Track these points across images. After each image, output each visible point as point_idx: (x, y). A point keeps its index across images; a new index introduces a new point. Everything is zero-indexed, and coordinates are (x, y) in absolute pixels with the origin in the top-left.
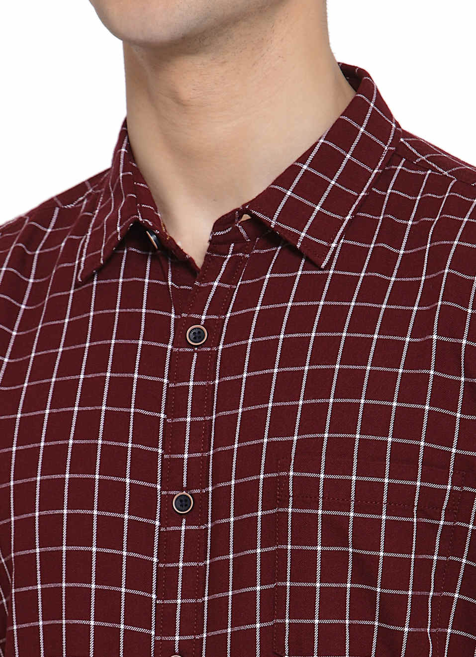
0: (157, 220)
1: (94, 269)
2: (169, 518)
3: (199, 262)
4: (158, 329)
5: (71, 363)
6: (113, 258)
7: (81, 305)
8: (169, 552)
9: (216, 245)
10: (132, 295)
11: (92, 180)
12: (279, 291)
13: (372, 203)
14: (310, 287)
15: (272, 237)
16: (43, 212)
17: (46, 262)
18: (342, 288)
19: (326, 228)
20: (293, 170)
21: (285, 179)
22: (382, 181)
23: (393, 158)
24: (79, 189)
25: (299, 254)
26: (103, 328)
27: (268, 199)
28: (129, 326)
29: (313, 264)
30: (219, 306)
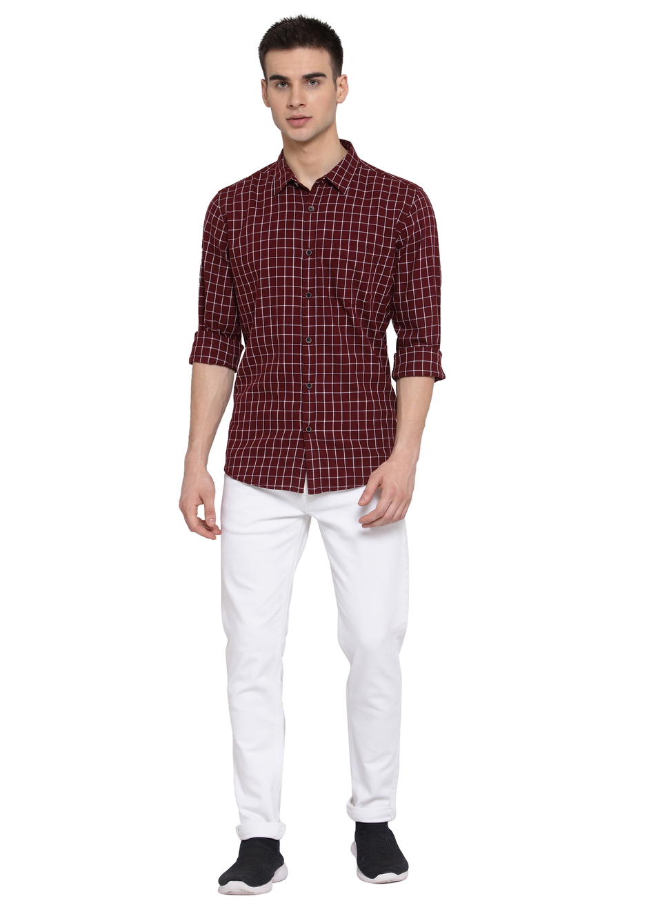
0: (296, 179)
1: (278, 191)
2: (305, 256)
3: (310, 189)
4: (299, 207)
5: (275, 217)
6: (284, 189)
7: (275, 201)
8: (305, 265)
9: (315, 186)
10: (290, 199)
11: (269, 166)
12: (333, 199)
13: (356, 178)
14: (341, 199)
15: (330, 184)
16: (256, 175)
17: (261, 189)
18: (350, 201)
19: (345, 184)
20: (337, 167)
21: (335, 169)
22: (357, 172)
23: (359, 165)
24: (266, 168)
25: (338, 190)
26: (283, 207)
27: (330, 174)
28: (291, 207)
29: (341, 193)
30: (317, 201)
